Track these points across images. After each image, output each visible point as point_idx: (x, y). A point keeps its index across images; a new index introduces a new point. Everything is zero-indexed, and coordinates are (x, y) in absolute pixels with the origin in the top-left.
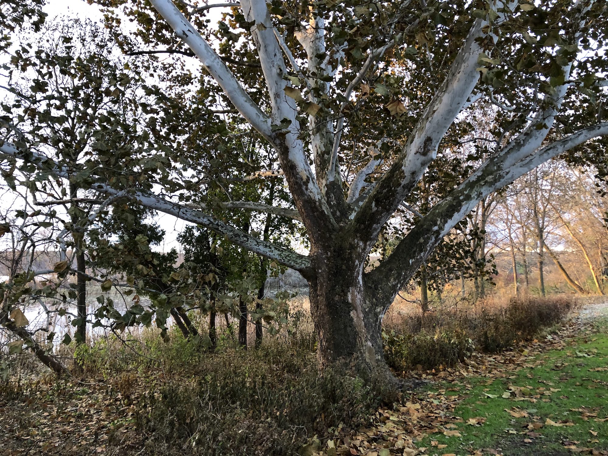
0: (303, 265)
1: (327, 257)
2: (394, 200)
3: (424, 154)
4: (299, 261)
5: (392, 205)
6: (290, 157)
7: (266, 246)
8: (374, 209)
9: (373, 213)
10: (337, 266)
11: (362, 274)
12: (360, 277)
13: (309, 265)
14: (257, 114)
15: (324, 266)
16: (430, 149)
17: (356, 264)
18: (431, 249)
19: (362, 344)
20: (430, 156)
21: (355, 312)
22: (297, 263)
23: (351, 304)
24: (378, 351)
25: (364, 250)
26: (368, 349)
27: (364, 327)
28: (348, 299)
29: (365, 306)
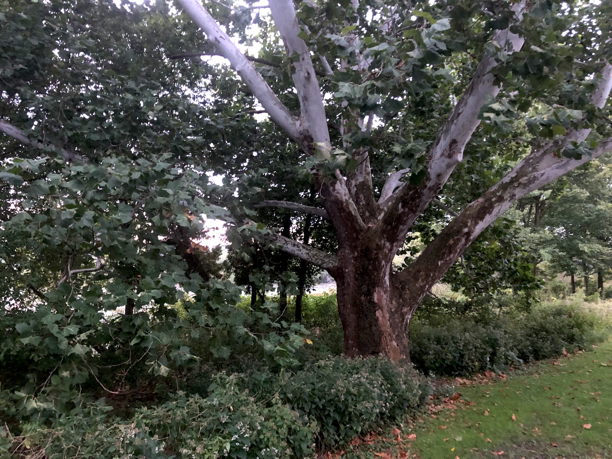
0: (330, 265)
1: (354, 257)
3: (450, 156)
4: (326, 260)
7: (294, 245)
8: (401, 210)
9: (400, 215)
10: (363, 266)
11: (388, 274)
12: (386, 278)
13: (337, 264)
14: (285, 117)
15: (351, 266)
16: (456, 151)
17: (382, 264)
18: (460, 251)
19: (387, 343)
20: (456, 158)
21: (381, 312)
22: (325, 263)
23: (376, 304)
24: (404, 351)
25: (390, 251)
26: (393, 348)
27: (389, 327)
28: (374, 299)
29: (391, 306)
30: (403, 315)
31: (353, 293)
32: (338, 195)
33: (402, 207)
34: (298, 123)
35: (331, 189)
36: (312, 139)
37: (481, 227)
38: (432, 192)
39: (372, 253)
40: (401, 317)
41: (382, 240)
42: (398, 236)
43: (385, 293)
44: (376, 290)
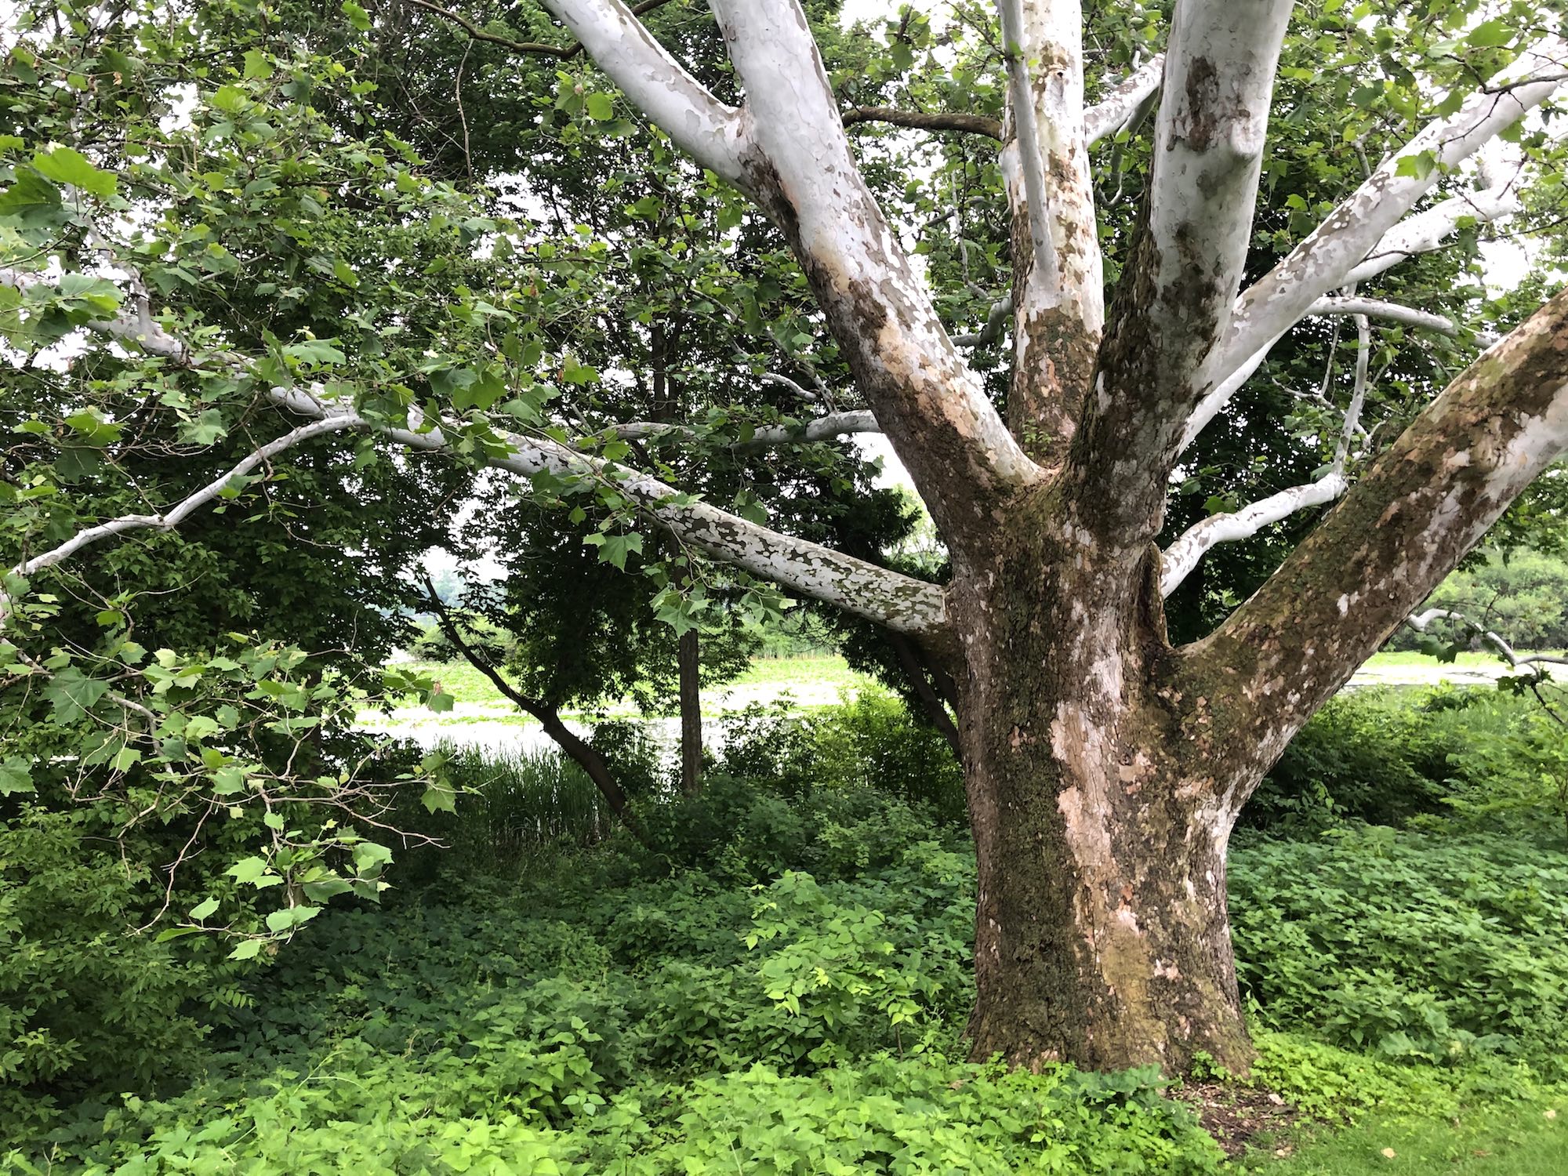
0: (918, 618)
1: (985, 590)
2: (1153, 357)
3: (1199, 144)
4: (903, 605)
5: (1156, 379)
6: (808, 240)
7: (794, 555)
8: (1104, 401)
9: (1103, 419)
10: (1014, 624)
11: (1112, 652)
12: (1099, 667)
13: (941, 618)
14: (689, 112)
15: (980, 622)
16: (1218, 112)
17: (1075, 616)
18: (1444, 550)
19: (1091, 915)
20: (1222, 145)
21: (1077, 795)
22: (898, 613)
23: (1061, 763)
24: (1170, 949)
25: (1100, 561)
26: (1116, 936)
27: (1107, 853)
28: (1050, 746)
29: (1126, 773)
30: (1177, 812)
31: (987, 720)
32: (894, 369)
33: (1108, 389)
34: (731, 128)
35: (866, 345)
36: (776, 176)
37: (1542, 442)
38: (1183, 312)
39: (1039, 573)
40: (1171, 818)
41: (1062, 523)
42: (1117, 503)
43: (1097, 725)
44: (1061, 713)
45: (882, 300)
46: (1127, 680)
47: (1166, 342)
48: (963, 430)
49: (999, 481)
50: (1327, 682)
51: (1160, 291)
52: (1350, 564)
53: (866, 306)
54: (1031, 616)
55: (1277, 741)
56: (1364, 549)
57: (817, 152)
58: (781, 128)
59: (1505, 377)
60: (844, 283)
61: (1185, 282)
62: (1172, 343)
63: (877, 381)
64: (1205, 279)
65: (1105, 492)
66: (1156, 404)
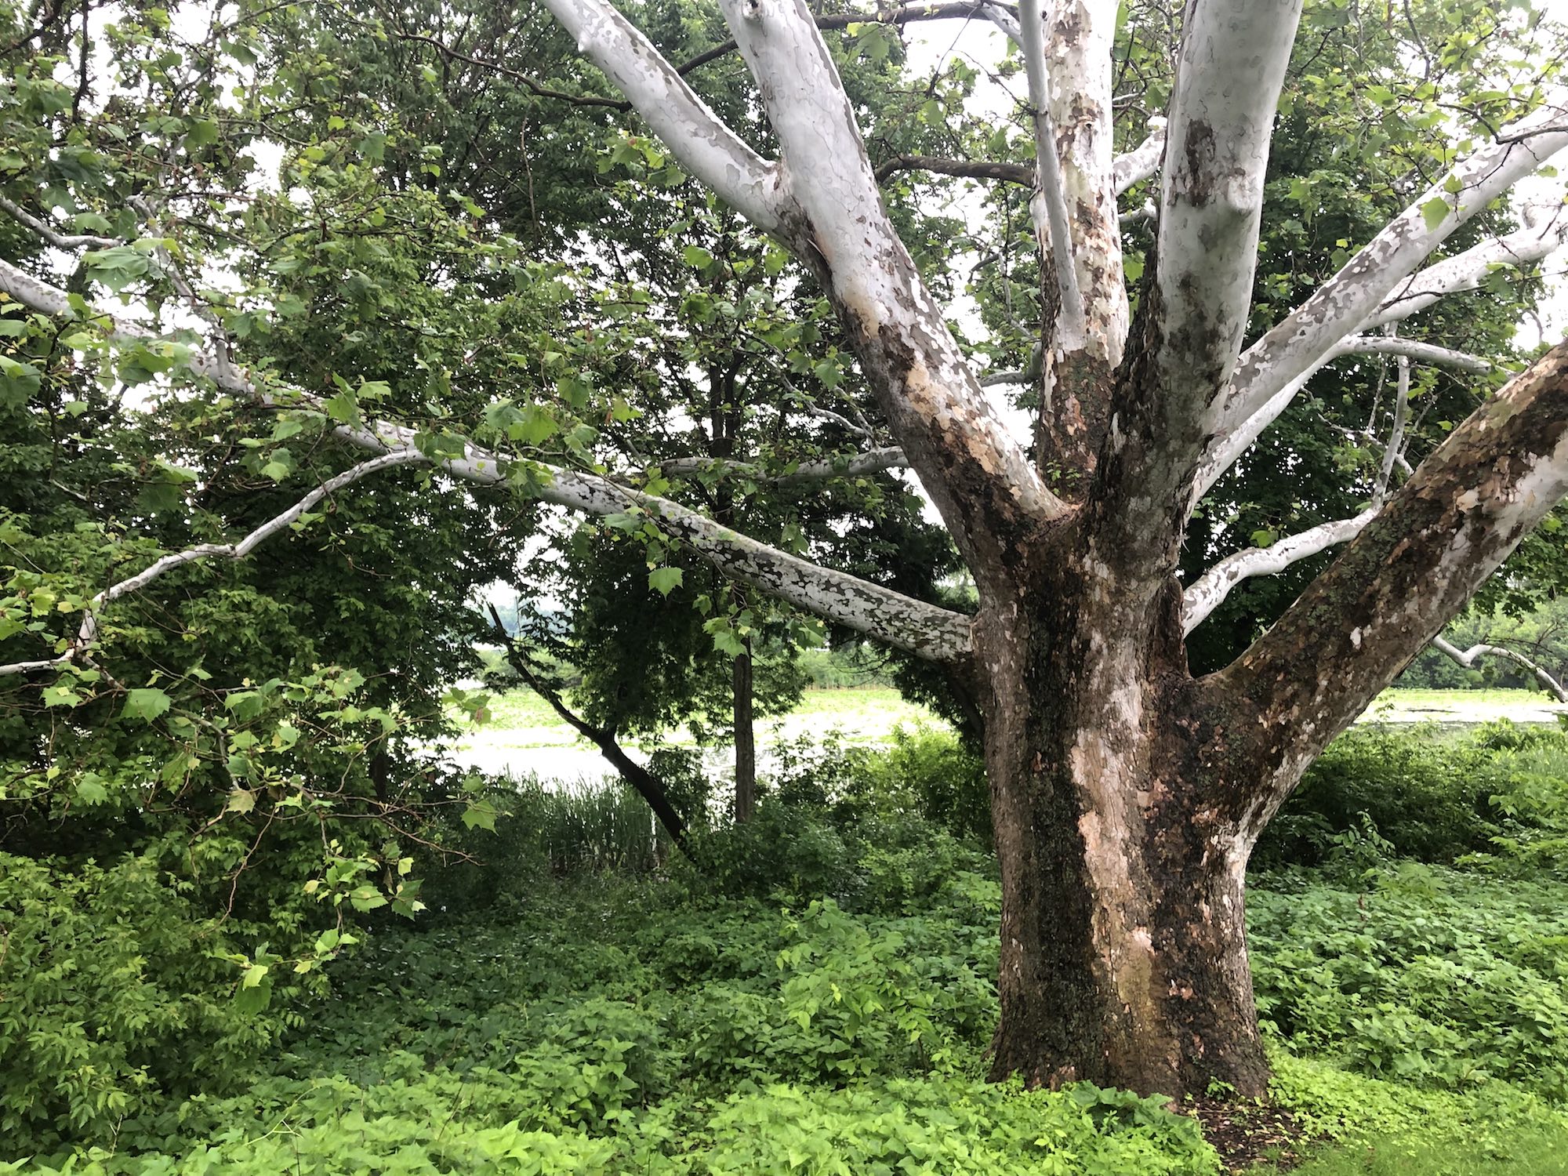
0: (946, 647)
1: (1009, 620)
2: (1162, 398)
3: (1198, 200)
4: (932, 634)
5: (1166, 420)
6: (841, 287)
7: (828, 586)
8: (1119, 440)
9: (1118, 458)
11: (1132, 682)
12: (1118, 695)
13: (968, 649)
14: (730, 166)
15: (1005, 651)
16: (1215, 171)
17: (1094, 645)
18: (1454, 584)
19: (1108, 934)
20: (1220, 200)
21: (1096, 819)
22: (927, 642)
23: (1081, 788)
24: (1185, 969)
25: (1118, 594)
26: (1132, 956)
27: (1124, 876)
28: (1071, 772)
29: (1143, 799)
30: (1196, 838)
31: (1010, 746)
32: (922, 409)
33: (1122, 429)
34: (769, 181)
35: (895, 387)
36: (810, 226)
37: (1549, 481)
38: (1189, 357)
39: (1060, 604)
40: (1187, 843)
41: (1082, 557)
42: (1133, 539)
43: (1115, 752)
44: (1080, 740)
45: (911, 344)
46: (1146, 708)
47: (1174, 385)
48: (988, 467)
49: (1023, 516)
50: (1341, 713)
51: (1167, 337)
52: (1362, 599)
53: (894, 348)
54: (1053, 646)
55: (1293, 770)
56: (1377, 582)
57: (850, 203)
58: (814, 181)
59: (1514, 417)
60: (874, 328)
61: (1189, 329)
62: (1180, 386)
63: (905, 420)
64: (1209, 325)
65: (1121, 528)
66: (1167, 443)
